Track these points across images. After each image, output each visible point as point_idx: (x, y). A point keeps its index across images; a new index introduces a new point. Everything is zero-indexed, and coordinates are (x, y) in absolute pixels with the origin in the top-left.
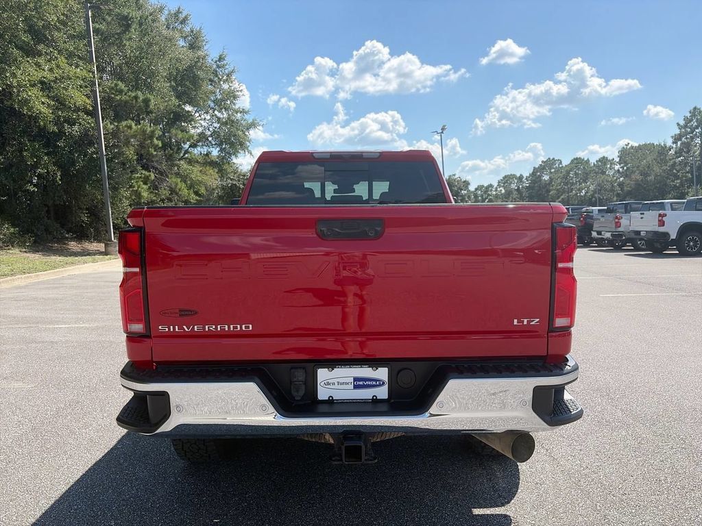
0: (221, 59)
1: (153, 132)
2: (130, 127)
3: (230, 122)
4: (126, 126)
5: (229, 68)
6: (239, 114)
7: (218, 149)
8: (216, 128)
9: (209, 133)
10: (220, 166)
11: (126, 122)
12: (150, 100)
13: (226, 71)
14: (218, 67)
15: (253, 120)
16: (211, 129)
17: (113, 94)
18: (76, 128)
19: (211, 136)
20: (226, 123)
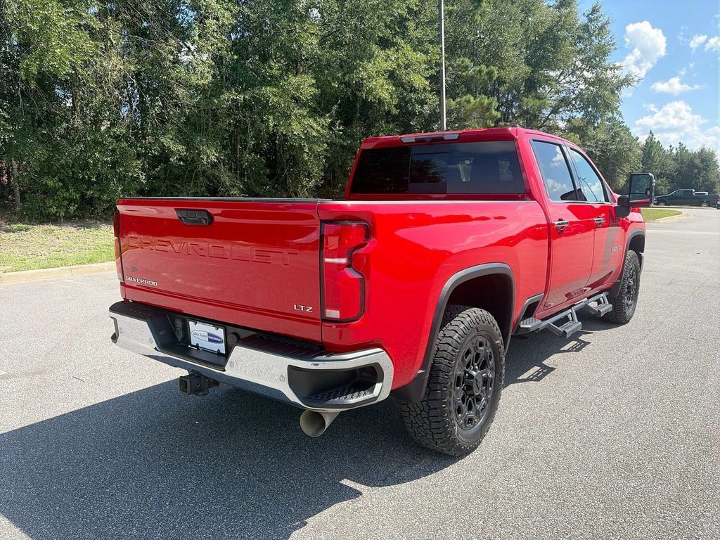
0: (594, 11)
1: (490, 104)
2: (469, 102)
3: (599, 81)
4: (466, 101)
5: (603, 20)
6: (609, 72)
7: (582, 113)
8: (582, 90)
9: (574, 96)
10: (583, 130)
11: (465, 97)
12: (493, 72)
13: (600, 24)
14: (591, 20)
15: (627, 76)
16: (576, 92)
17: (460, 70)
18: (426, 107)
19: (575, 99)
20: (593, 84)
